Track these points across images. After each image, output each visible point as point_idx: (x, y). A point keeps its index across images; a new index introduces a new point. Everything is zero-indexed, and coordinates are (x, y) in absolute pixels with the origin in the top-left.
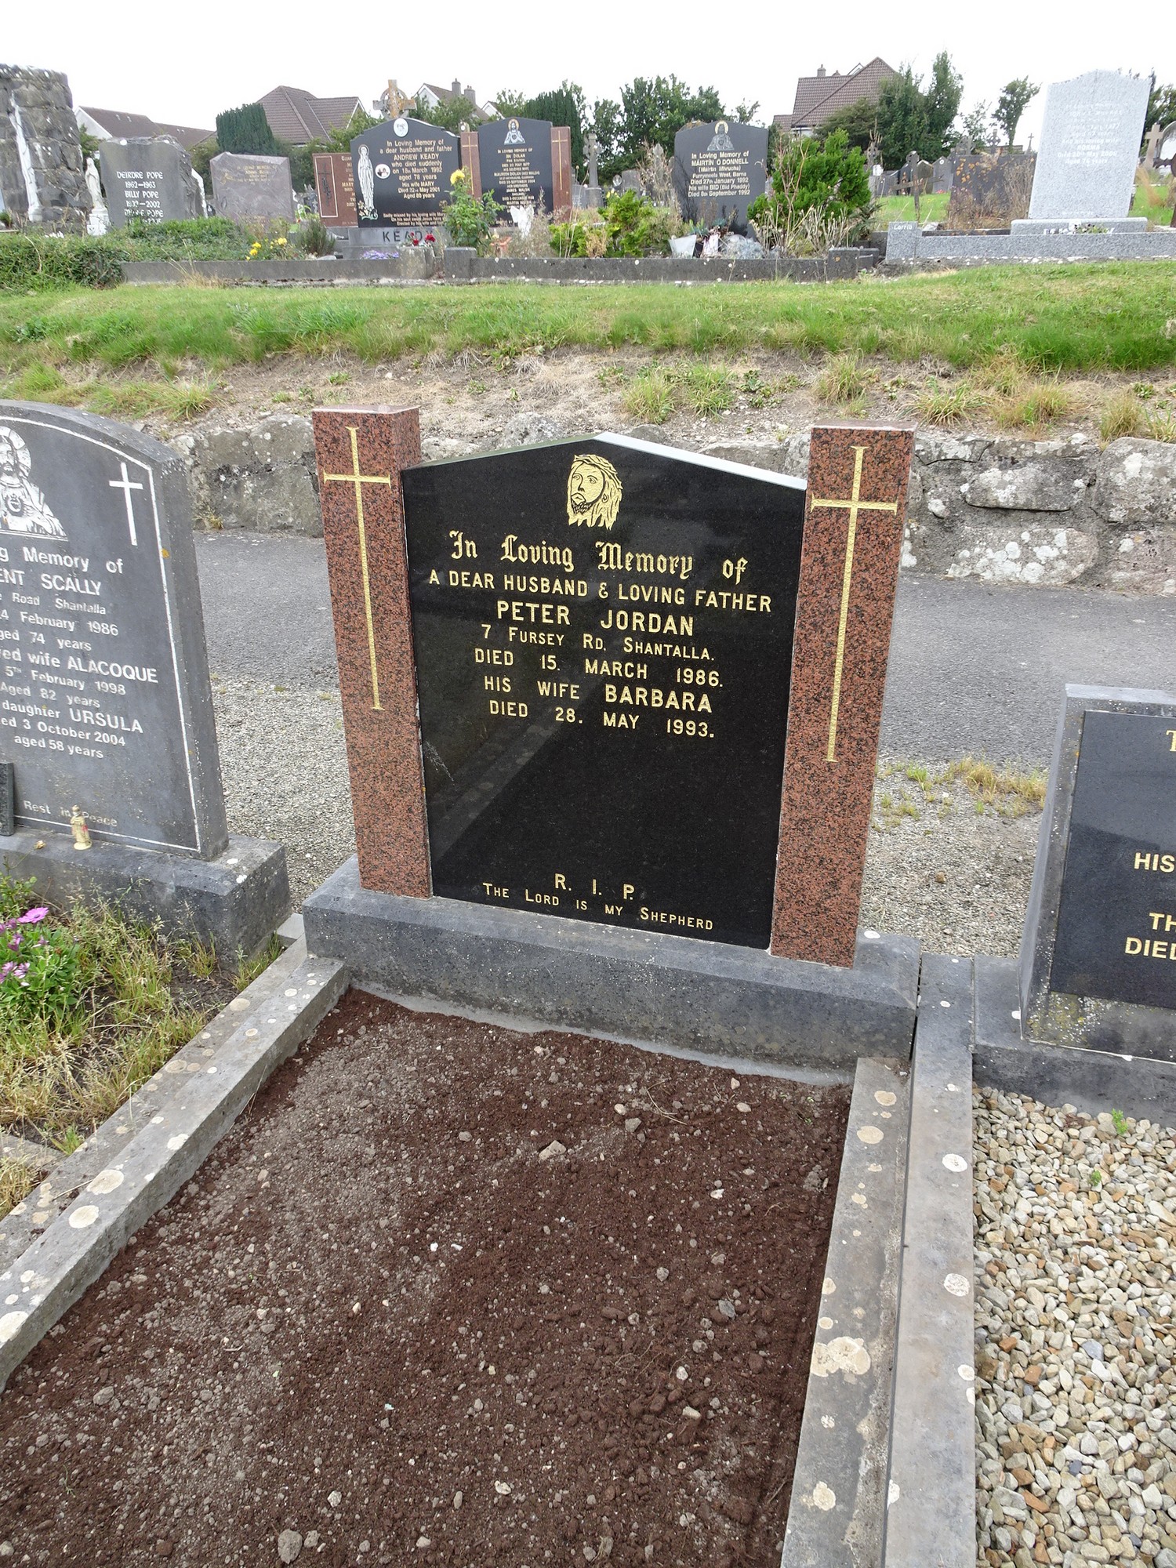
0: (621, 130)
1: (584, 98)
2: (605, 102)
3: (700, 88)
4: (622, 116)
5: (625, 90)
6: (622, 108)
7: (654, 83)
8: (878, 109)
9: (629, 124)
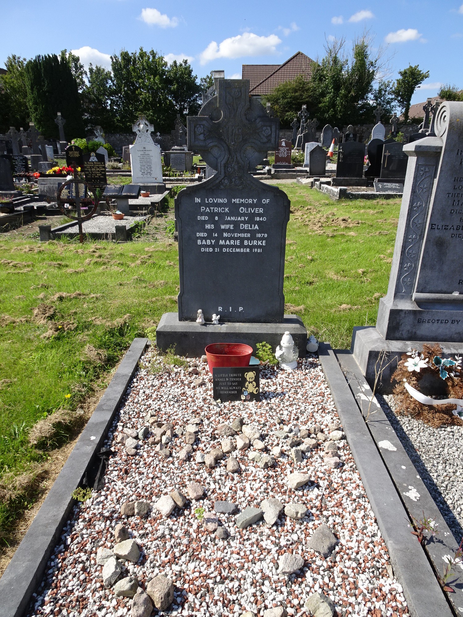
0: (113, 93)
1: (82, 67)
2: (98, 70)
3: (175, 62)
4: (112, 81)
5: (114, 60)
6: (112, 75)
7: (138, 54)
8: (311, 85)
9: (119, 86)
